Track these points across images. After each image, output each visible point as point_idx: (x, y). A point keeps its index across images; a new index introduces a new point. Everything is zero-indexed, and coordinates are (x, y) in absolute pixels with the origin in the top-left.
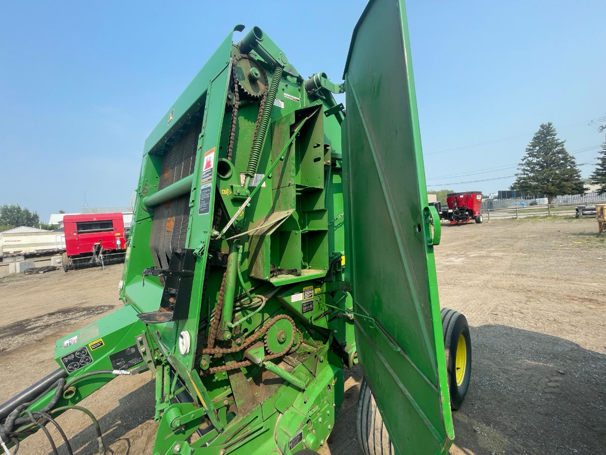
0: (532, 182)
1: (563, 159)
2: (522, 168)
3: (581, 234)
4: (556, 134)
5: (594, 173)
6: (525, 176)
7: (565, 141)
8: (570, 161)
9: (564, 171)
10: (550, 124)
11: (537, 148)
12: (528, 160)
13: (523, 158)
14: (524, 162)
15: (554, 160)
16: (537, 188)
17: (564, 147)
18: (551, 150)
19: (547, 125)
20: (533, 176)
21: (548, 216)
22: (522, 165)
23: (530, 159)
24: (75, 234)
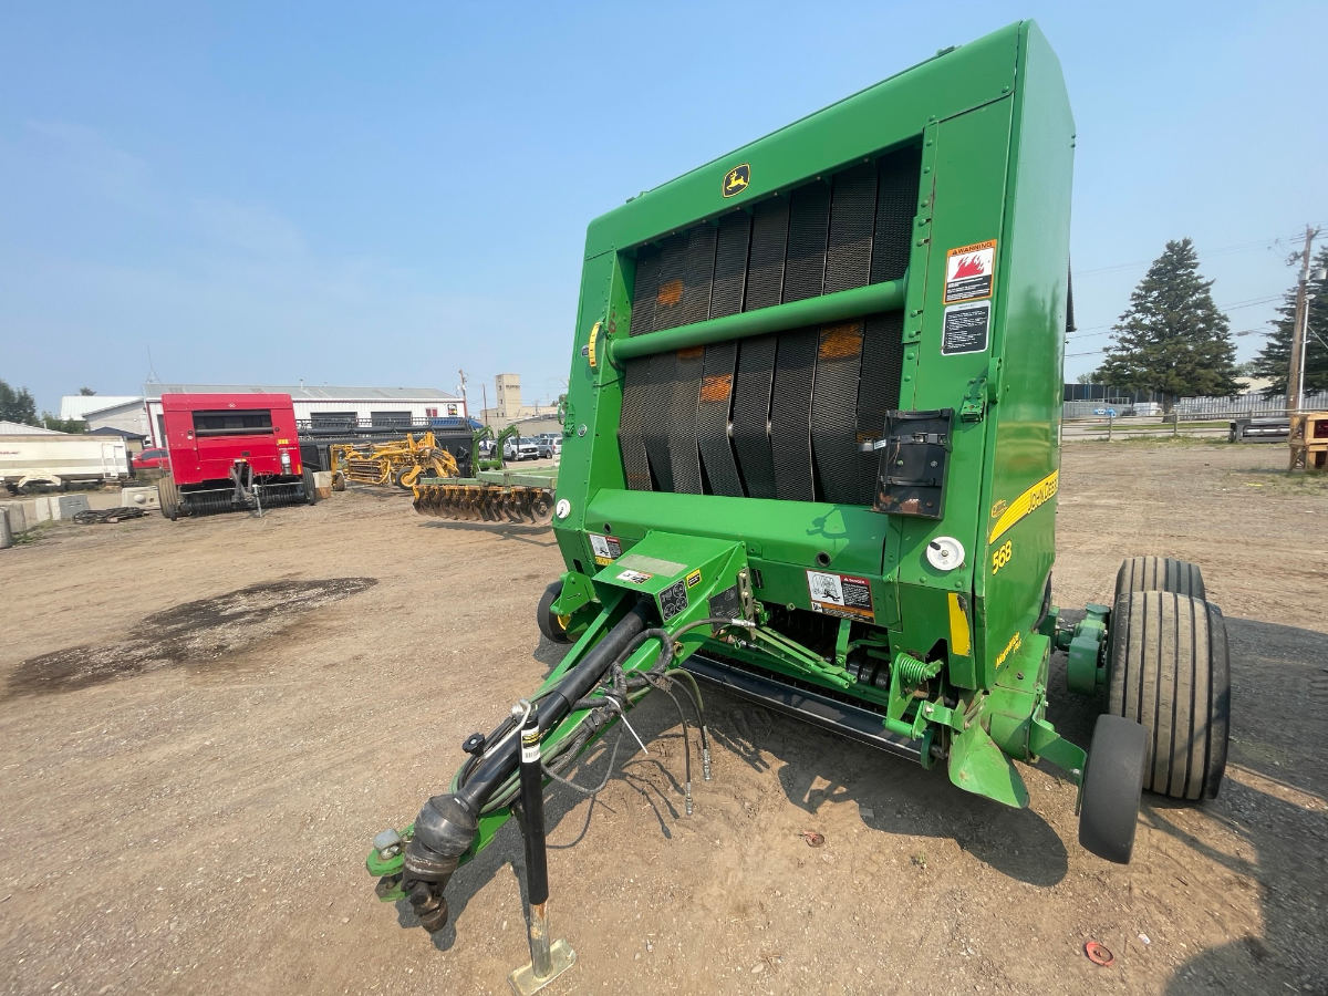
0: (1136, 366)
1: (1203, 320)
2: (1120, 335)
3: (1254, 470)
4: (1197, 264)
5: (1262, 352)
6: (1125, 353)
7: (1212, 282)
8: (1216, 325)
9: (1204, 345)
10: (1186, 243)
11: (1155, 294)
12: (1134, 318)
13: (1124, 314)
14: (1125, 323)
15: (1187, 321)
16: (1146, 380)
17: (1210, 294)
18: (1182, 298)
19: (1181, 243)
20: (1141, 355)
21: (1172, 437)
22: (1121, 328)
23: (1138, 316)
24: (190, 437)
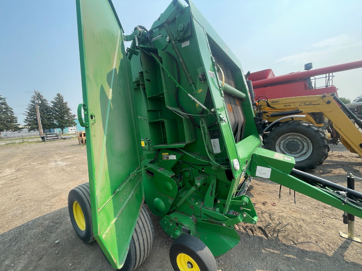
7: (6, 98)
9: (7, 116)
17: (6, 101)
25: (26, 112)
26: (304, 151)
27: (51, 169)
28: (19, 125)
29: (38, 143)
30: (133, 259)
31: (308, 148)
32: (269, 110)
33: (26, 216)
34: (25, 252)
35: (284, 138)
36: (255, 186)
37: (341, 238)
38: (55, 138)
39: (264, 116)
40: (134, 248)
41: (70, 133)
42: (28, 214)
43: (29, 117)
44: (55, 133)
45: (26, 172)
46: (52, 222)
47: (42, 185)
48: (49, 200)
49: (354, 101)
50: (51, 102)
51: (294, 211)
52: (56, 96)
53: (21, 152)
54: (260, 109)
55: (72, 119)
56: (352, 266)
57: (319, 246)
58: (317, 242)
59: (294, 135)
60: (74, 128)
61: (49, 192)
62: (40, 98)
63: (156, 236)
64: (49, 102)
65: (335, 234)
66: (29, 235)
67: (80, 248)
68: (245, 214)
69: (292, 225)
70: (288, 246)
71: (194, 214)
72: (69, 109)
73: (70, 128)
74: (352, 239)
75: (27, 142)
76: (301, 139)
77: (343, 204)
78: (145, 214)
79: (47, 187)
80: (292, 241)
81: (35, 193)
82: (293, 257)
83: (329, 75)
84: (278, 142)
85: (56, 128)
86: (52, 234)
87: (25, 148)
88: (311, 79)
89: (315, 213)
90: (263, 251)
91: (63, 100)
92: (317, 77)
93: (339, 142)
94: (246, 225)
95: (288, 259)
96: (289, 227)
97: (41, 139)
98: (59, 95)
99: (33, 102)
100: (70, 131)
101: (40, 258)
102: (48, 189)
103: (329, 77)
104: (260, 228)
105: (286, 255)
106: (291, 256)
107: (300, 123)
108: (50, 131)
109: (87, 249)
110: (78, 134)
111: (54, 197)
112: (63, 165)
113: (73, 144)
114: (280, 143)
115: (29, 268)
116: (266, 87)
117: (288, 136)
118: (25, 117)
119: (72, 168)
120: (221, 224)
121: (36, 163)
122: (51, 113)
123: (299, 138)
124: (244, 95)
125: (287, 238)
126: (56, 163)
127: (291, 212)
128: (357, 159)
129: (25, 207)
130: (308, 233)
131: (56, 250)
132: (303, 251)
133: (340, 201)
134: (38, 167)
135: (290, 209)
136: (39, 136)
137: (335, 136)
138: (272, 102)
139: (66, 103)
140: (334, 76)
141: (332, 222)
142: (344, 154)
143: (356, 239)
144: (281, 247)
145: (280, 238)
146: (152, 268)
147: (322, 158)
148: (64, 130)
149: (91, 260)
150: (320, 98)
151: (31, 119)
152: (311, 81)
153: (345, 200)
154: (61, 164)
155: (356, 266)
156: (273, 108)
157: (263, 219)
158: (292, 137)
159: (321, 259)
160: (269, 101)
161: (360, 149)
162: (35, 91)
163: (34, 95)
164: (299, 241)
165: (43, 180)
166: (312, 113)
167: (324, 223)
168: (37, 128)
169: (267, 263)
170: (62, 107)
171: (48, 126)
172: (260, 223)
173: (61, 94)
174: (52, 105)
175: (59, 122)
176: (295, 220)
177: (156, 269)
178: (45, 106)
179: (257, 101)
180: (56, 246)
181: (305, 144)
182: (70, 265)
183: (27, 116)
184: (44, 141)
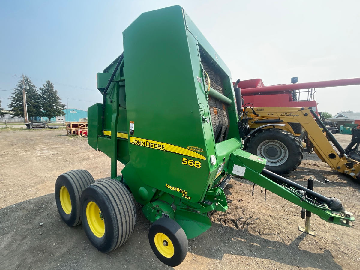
25: (12, 97)
26: (281, 157)
27: (36, 157)
28: (3, 109)
29: (23, 131)
30: (115, 238)
31: (285, 155)
32: (254, 117)
33: (10, 199)
34: (9, 232)
35: (265, 144)
36: (235, 185)
37: (299, 231)
38: (41, 126)
39: (250, 122)
40: (117, 228)
41: (57, 123)
42: (12, 198)
43: (14, 103)
44: (42, 121)
45: (9, 158)
46: (36, 206)
47: (27, 172)
48: (34, 186)
49: (335, 116)
50: (39, 89)
51: (265, 209)
52: (46, 83)
53: (3, 138)
54: (247, 115)
55: (60, 108)
56: (303, 253)
57: (280, 237)
58: (279, 234)
59: (274, 142)
60: (62, 118)
61: (34, 179)
62: (28, 84)
63: (138, 223)
64: (37, 89)
65: (295, 228)
66: (13, 217)
67: (64, 230)
68: (218, 203)
69: (260, 220)
70: (254, 236)
71: (174, 203)
72: (58, 98)
73: (58, 118)
74: (308, 232)
75: (11, 128)
76: (279, 146)
77: (301, 201)
78: (130, 200)
79: (32, 174)
80: (258, 232)
81: (19, 178)
82: (257, 245)
83: (312, 90)
84: (259, 147)
85: (42, 116)
86: (37, 218)
87: (8, 134)
88: (296, 92)
89: (282, 210)
90: (233, 239)
91: (53, 88)
92: (301, 90)
93: (312, 151)
94: (220, 217)
95: (253, 246)
96: (258, 221)
97: (26, 127)
98: (48, 82)
99: (20, 87)
100: (57, 120)
101: (24, 238)
102: (33, 176)
103: (312, 91)
104: (232, 220)
105: (252, 244)
106: (255, 244)
107: (280, 131)
108: (36, 119)
109: (71, 232)
110: (67, 124)
111: (40, 184)
112: (49, 154)
113: (61, 134)
114: (261, 148)
115: (13, 246)
116: (255, 95)
117: (269, 142)
118: (10, 102)
119: (58, 157)
120: (197, 212)
121: (20, 150)
122: (39, 101)
123: (278, 145)
124: (230, 101)
125: (254, 230)
126: (42, 152)
127: (262, 209)
128: (327, 168)
129: (9, 191)
130: (273, 226)
131: (40, 231)
132: (265, 240)
133: (299, 198)
134: (22, 154)
135: (261, 207)
136: (24, 123)
137: (309, 146)
138: (258, 110)
139: (56, 92)
140: (316, 91)
141: (295, 218)
142: (318, 163)
143: (311, 233)
144: (248, 237)
145: (249, 229)
146: (131, 249)
147: (296, 164)
148: (52, 119)
149: (74, 241)
150: (299, 110)
151: (17, 104)
152: (296, 93)
153: (303, 198)
154: (47, 153)
155: (306, 253)
156: (258, 115)
157: (236, 213)
158: (272, 143)
159: (279, 247)
160: (255, 108)
161: (329, 159)
162: (23, 76)
163: (22, 80)
164: (264, 232)
165: (28, 167)
166: (291, 123)
167: (288, 220)
168: (23, 115)
169: (234, 249)
170: (51, 95)
171: (34, 114)
172: (234, 216)
173: (52, 82)
174: (40, 92)
175: (47, 110)
176: (264, 216)
177: (135, 250)
178: (34, 93)
179: (244, 108)
180: (41, 227)
181: (283, 151)
182: (54, 244)
183: (12, 102)
184: (29, 128)
